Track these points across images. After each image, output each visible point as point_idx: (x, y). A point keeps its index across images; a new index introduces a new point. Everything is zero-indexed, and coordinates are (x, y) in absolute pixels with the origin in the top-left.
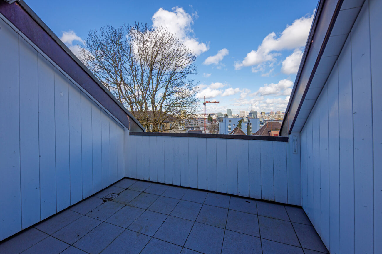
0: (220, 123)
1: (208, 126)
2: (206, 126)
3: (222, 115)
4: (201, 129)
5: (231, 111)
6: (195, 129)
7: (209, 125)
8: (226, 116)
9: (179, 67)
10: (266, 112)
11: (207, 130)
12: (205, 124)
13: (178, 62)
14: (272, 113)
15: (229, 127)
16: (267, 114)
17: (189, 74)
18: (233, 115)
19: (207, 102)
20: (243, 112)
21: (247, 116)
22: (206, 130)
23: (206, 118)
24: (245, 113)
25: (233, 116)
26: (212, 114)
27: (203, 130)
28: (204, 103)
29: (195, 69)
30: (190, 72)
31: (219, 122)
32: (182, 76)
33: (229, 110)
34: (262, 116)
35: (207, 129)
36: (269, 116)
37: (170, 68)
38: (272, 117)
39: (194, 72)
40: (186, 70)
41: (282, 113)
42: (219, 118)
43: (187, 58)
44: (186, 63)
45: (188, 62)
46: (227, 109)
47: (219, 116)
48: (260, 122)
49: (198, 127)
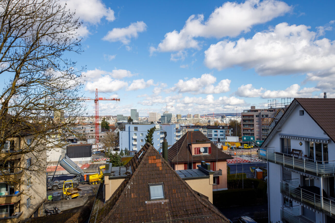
0: (121, 132)
1: (101, 137)
2: (98, 137)
3: (124, 118)
4: (90, 141)
5: (138, 113)
6: (79, 143)
7: (103, 134)
8: (130, 120)
9: (46, 36)
10: (182, 115)
11: (99, 143)
12: (97, 133)
13: (43, 25)
14: (189, 116)
15: (135, 137)
16: (183, 117)
17: (66, 51)
18: (139, 118)
19: (101, 99)
20: (154, 114)
21: (159, 120)
22: (97, 144)
23: (98, 124)
24: (156, 115)
25: (139, 120)
26: (109, 118)
27: (94, 143)
28: (96, 101)
29: (78, 44)
30: (68, 48)
31: (119, 130)
32: (52, 52)
33: (134, 111)
34: (178, 120)
35: (100, 141)
36: (186, 120)
37: (26, 35)
38: (190, 121)
39: (75, 48)
40: (61, 43)
41: (201, 116)
42: (119, 124)
43: (62, 21)
44: (61, 31)
45: (64, 30)
46: (131, 110)
47: (119, 120)
48: (177, 129)
49: (85, 140)
